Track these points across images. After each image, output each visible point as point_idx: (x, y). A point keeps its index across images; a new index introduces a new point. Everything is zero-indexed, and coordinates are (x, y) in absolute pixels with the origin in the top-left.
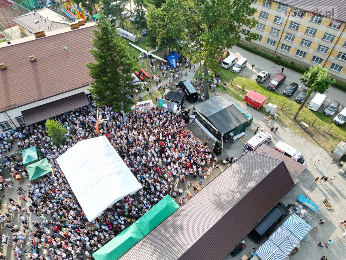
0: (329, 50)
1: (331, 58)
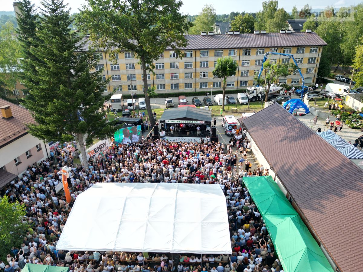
0: (193, 74)
1: (197, 79)
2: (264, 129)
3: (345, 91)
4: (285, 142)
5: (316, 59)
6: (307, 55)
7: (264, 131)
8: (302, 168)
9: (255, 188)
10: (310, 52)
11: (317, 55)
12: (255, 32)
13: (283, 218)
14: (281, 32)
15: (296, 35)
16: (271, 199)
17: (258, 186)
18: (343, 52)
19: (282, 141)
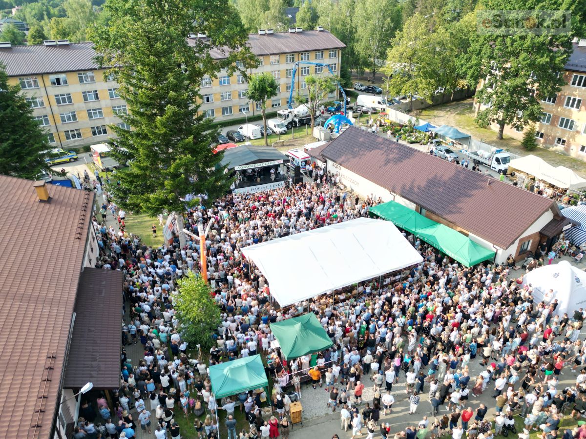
2: (356, 156)
3: (379, 103)
4: (390, 165)
5: (337, 65)
6: (327, 60)
7: (357, 158)
8: (423, 184)
9: (390, 213)
10: (330, 57)
11: (336, 61)
12: (260, 32)
13: (434, 228)
14: (290, 31)
15: (308, 35)
16: (413, 218)
17: (392, 211)
18: (359, 54)
19: (386, 164)
